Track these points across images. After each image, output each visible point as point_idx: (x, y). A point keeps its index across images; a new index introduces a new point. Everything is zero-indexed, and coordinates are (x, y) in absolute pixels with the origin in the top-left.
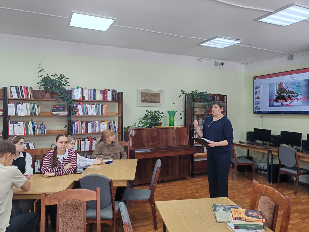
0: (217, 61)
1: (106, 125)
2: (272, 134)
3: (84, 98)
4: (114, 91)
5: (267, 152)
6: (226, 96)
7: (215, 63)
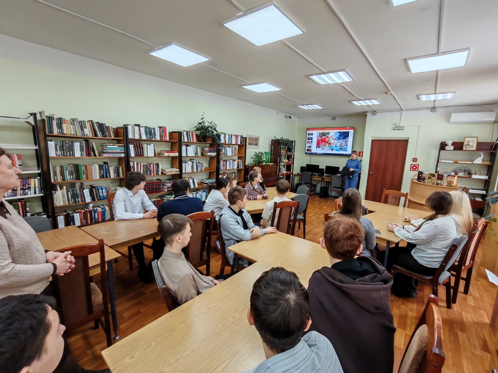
0: (286, 114)
1: (237, 163)
2: (320, 168)
3: (225, 141)
4: (242, 136)
5: (321, 179)
6: (295, 141)
7: (286, 116)
